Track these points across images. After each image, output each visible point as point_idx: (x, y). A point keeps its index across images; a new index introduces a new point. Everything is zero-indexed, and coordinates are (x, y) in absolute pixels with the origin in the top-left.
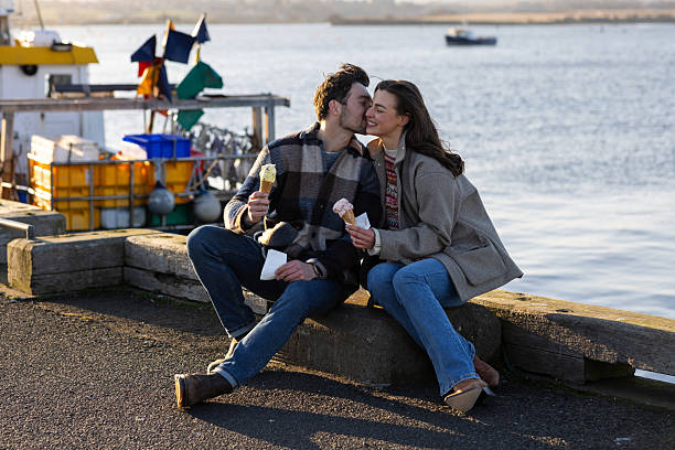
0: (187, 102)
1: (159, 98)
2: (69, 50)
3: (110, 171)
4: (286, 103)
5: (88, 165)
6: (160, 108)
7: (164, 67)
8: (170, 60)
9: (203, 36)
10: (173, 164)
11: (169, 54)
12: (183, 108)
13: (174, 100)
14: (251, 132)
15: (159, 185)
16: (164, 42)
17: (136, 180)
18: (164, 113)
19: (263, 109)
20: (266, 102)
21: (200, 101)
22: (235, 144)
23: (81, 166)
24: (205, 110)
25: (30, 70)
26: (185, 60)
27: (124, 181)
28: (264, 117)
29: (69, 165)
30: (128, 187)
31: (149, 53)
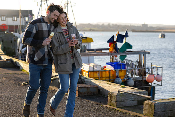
0: (122, 53)
1: (115, 52)
2: (86, 39)
3: (104, 73)
4: (149, 53)
5: (98, 71)
6: (115, 55)
7: (116, 44)
8: (118, 42)
9: (126, 35)
10: (121, 71)
11: (118, 40)
12: (121, 55)
13: (119, 53)
14: (138, 61)
15: (117, 77)
16: (116, 37)
17: (111, 75)
19: (142, 55)
20: (143, 53)
21: (126, 53)
23: (96, 72)
24: (127, 55)
27: (108, 76)
28: (143, 57)
29: (93, 71)
30: (109, 77)
31: (112, 40)
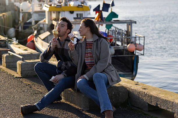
0: (108, 22)
1: (101, 21)
2: (82, 7)
4: (135, 22)
6: (101, 24)
7: (102, 13)
8: (104, 11)
9: (113, 5)
12: (107, 24)
13: (105, 22)
14: (126, 30)
18: (102, 25)
20: (130, 22)
21: (112, 22)
22: (123, 33)
24: (114, 25)
25: (72, 12)
26: (107, 11)
28: (130, 26)
31: (98, 9)
